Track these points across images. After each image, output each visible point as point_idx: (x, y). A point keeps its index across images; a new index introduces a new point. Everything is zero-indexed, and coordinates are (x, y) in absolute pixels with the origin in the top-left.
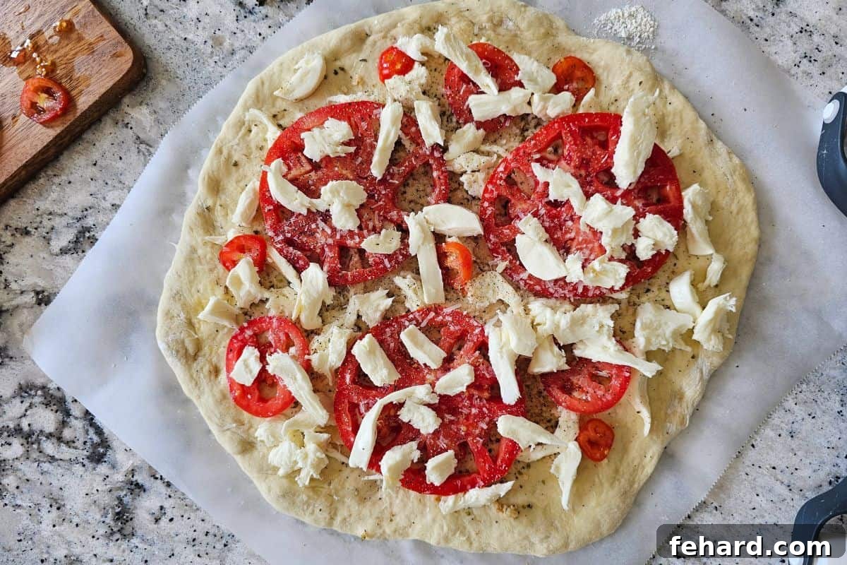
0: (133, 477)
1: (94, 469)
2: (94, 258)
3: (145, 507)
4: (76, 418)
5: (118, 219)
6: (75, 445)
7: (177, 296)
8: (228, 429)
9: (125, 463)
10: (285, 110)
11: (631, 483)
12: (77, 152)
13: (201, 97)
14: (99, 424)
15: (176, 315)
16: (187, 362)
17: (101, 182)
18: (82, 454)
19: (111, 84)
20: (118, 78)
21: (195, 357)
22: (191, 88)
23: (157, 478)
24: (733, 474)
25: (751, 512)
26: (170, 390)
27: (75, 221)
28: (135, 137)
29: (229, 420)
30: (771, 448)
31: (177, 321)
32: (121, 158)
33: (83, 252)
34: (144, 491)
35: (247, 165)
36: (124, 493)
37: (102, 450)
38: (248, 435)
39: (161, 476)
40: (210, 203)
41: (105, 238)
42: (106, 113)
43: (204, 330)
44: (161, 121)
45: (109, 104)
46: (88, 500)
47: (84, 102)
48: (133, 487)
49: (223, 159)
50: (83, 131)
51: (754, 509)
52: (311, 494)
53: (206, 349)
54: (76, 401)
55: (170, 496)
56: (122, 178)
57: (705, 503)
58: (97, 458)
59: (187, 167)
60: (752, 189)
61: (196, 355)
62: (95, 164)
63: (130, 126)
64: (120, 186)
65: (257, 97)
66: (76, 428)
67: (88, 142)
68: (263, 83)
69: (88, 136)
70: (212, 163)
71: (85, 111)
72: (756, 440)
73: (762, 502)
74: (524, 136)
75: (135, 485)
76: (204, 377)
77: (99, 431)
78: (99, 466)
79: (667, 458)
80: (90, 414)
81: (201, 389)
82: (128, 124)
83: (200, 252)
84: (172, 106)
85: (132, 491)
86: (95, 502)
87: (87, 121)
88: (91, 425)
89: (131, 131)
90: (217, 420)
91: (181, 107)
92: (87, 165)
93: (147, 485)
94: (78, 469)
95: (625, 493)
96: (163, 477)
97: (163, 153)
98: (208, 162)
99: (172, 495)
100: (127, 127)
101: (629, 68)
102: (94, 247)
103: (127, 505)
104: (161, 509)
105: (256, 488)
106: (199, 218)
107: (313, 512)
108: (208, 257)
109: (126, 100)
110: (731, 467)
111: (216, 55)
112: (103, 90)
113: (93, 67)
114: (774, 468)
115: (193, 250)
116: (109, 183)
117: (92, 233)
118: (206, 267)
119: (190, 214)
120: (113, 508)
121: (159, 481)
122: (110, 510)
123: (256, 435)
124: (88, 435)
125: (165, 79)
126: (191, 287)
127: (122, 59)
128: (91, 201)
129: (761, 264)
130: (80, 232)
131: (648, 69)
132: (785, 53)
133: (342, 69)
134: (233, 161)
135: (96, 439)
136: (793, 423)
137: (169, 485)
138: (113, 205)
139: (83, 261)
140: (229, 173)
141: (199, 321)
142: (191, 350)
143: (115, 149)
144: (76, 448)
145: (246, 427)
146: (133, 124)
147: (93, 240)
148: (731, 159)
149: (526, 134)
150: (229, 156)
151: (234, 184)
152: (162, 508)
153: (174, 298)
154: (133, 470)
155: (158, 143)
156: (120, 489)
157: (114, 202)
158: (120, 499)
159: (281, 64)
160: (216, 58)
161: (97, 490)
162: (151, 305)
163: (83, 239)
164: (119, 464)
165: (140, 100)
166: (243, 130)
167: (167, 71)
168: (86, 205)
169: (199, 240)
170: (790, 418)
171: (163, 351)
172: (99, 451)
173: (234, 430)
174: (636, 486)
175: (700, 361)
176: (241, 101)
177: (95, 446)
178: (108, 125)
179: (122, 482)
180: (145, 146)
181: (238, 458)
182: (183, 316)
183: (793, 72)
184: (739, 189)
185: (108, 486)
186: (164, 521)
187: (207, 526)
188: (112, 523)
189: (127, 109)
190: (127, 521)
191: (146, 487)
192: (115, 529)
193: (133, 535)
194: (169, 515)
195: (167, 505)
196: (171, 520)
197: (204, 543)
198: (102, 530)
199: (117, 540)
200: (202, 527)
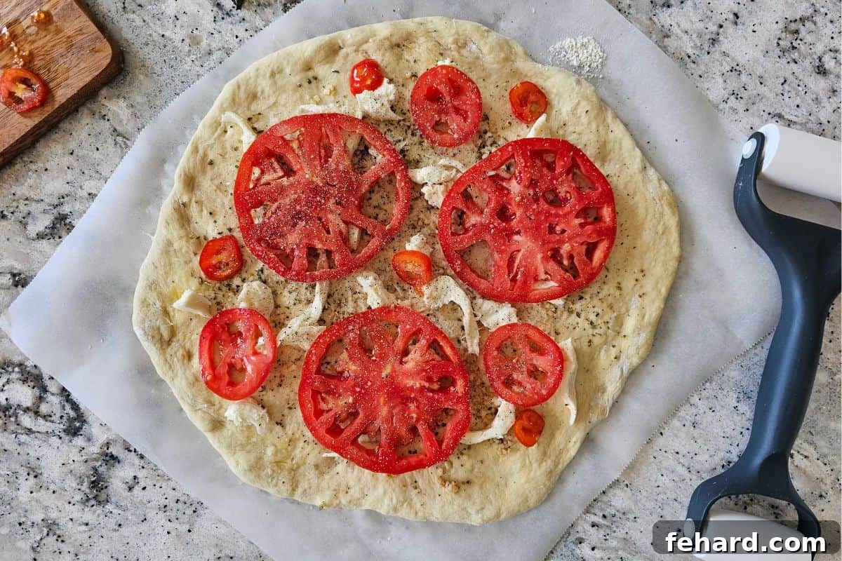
0: (108, 449)
1: (71, 441)
2: (70, 245)
3: (118, 477)
4: (53, 394)
5: (95, 207)
6: (52, 419)
7: (153, 285)
8: (199, 409)
9: (100, 436)
10: (260, 114)
11: (556, 464)
12: (54, 141)
13: (178, 95)
14: (75, 400)
15: (151, 303)
16: (162, 346)
17: (77, 171)
18: (59, 427)
19: (89, 79)
20: (96, 74)
21: (169, 342)
22: (168, 85)
23: (131, 451)
24: (643, 457)
25: (656, 490)
26: (144, 371)
27: (52, 207)
28: (112, 129)
29: (200, 400)
30: (676, 436)
31: (152, 310)
32: (98, 149)
33: (60, 237)
34: (119, 462)
35: (222, 164)
36: (100, 463)
37: (78, 424)
38: (219, 415)
39: (135, 449)
40: (185, 199)
41: (82, 225)
42: (83, 104)
43: (178, 318)
44: (138, 114)
45: (87, 96)
46: (64, 469)
47: (62, 95)
48: (108, 458)
49: (199, 157)
50: (59, 122)
51: (658, 487)
52: (275, 468)
53: (180, 336)
54: (52, 378)
55: (143, 467)
56: (98, 168)
57: (618, 481)
58: (73, 432)
59: (164, 161)
60: (677, 213)
61: (170, 340)
62: (72, 154)
63: (106, 118)
64: (97, 176)
65: (234, 100)
66: (53, 404)
67: (64, 131)
68: (239, 87)
69: (65, 125)
70: (188, 160)
71: (63, 104)
72: (664, 429)
73: (666, 481)
74: (480, 153)
75: (110, 457)
76: (178, 360)
77: (75, 407)
78: (76, 439)
79: (589, 442)
80: (66, 391)
81: (175, 371)
82: (105, 115)
83: (176, 246)
84: (149, 101)
85: (107, 462)
86: (71, 471)
87: (65, 112)
88: (67, 401)
89: (108, 123)
90: (189, 401)
91: (157, 103)
92: (64, 154)
93: (121, 457)
94: (55, 440)
95: (551, 472)
96: (137, 450)
97: (140, 147)
98: (184, 160)
99: (145, 466)
100: (104, 119)
101: (577, 97)
102: (70, 234)
103: (102, 474)
104: (135, 479)
105: (224, 461)
106: (175, 214)
107: (276, 485)
108: (183, 251)
109: (104, 92)
110: (642, 451)
111: (194, 54)
112: (82, 84)
113: (71, 61)
114: (677, 453)
115: (169, 243)
116: (86, 172)
117: (68, 221)
118: (182, 260)
119: (166, 208)
120: (88, 477)
121: (133, 453)
122: (86, 479)
123: (226, 414)
124: (64, 410)
125: (143, 74)
126: (167, 278)
127: (102, 55)
128: (68, 189)
129: (680, 278)
130: (56, 219)
131: (594, 99)
132: (716, 89)
133: (316, 78)
134: (209, 160)
135: (72, 414)
136: (696, 415)
137: (142, 457)
138: (90, 194)
139: (60, 246)
140: (204, 171)
141: (174, 309)
142: (166, 335)
143: (92, 139)
144: (53, 422)
145: (217, 407)
146: (110, 116)
147: (70, 228)
148: (660, 185)
149: (482, 151)
150: (205, 155)
151: (209, 182)
152: (135, 477)
153: (150, 287)
154: (108, 443)
155: (134, 136)
156: (96, 460)
157: (91, 192)
158: (95, 469)
159: (257, 70)
160: (193, 57)
161: (74, 461)
162: (127, 292)
163: (61, 225)
164: (94, 437)
165: (117, 93)
166: (219, 131)
167: (144, 66)
168: (63, 192)
169: (175, 234)
170: (694, 411)
171: (139, 337)
172: (76, 425)
173: (205, 410)
174: (560, 466)
175: (621, 361)
176: (217, 103)
177: (71, 420)
178: (85, 116)
179: (97, 453)
180: (122, 139)
181: (209, 436)
182: (158, 304)
183: (721, 107)
184: (665, 213)
185: (84, 457)
186: (137, 489)
187: (178, 495)
188: (88, 491)
189: (104, 101)
190: (102, 489)
191: (120, 458)
192: (90, 496)
193: (108, 502)
194: (142, 484)
195: (140, 474)
196: (144, 488)
197: (175, 509)
198: (78, 497)
199: (93, 506)
200: (172, 496)
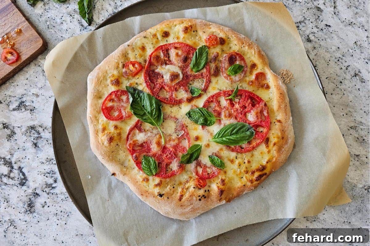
0: (35, 191)
1: (21, 188)
3: (39, 202)
4: (15, 169)
9: (33, 186)
12: (21, 75)
14: (23, 171)
17: (29, 85)
18: (17, 182)
19: (34, 51)
20: (37, 50)
23: (44, 192)
27: (19, 99)
28: (42, 70)
32: (37, 77)
33: (21, 110)
34: (39, 196)
36: (32, 196)
37: (24, 181)
39: (46, 191)
42: (32, 61)
45: (33, 58)
46: (18, 199)
47: (24, 58)
48: (35, 194)
50: (23, 68)
54: (16, 163)
55: (48, 198)
56: (37, 84)
58: (22, 184)
63: (40, 66)
66: (15, 173)
67: (25, 71)
69: (25, 69)
71: (24, 61)
77: (24, 174)
78: (23, 187)
80: (21, 168)
85: (35, 196)
86: (21, 200)
87: (25, 64)
88: (21, 172)
89: (41, 68)
92: (24, 79)
94: (15, 188)
99: (49, 198)
103: (33, 201)
109: (40, 57)
112: (31, 54)
113: (28, 46)
116: (32, 86)
117: (25, 103)
120: (27, 202)
122: (26, 203)
124: (20, 175)
127: (39, 43)
128: (25, 92)
130: (20, 103)
135: (22, 177)
137: (48, 194)
143: (34, 74)
144: (15, 180)
147: (25, 106)
152: (45, 202)
154: (35, 188)
156: (30, 195)
157: (33, 93)
158: (30, 199)
161: (22, 196)
163: (21, 106)
164: (30, 186)
165: (44, 57)
168: (23, 93)
177: (22, 180)
178: (32, 66)
179: (31, 193)
185: (26, 194)
186: (46, 207)
187: (61, 209)
188: (27, 208)
189: (39, 60)
190: (32, 207)
191: (40, 194)
192: (28, 210)
193: (34, 212)
194: (48, 205)
195: (47, 201)
196: (49, 207)
197: (60, 215)
198: (23, 210)
199: (28, 214)
200: (60, 209)
